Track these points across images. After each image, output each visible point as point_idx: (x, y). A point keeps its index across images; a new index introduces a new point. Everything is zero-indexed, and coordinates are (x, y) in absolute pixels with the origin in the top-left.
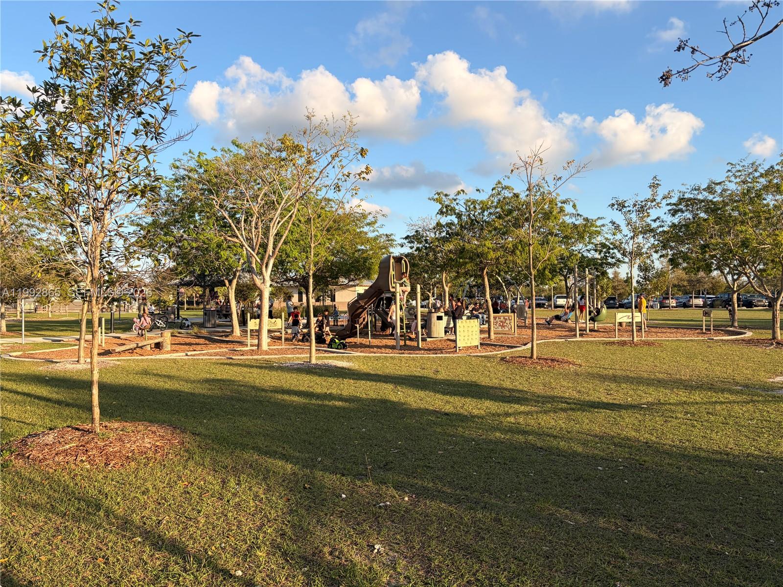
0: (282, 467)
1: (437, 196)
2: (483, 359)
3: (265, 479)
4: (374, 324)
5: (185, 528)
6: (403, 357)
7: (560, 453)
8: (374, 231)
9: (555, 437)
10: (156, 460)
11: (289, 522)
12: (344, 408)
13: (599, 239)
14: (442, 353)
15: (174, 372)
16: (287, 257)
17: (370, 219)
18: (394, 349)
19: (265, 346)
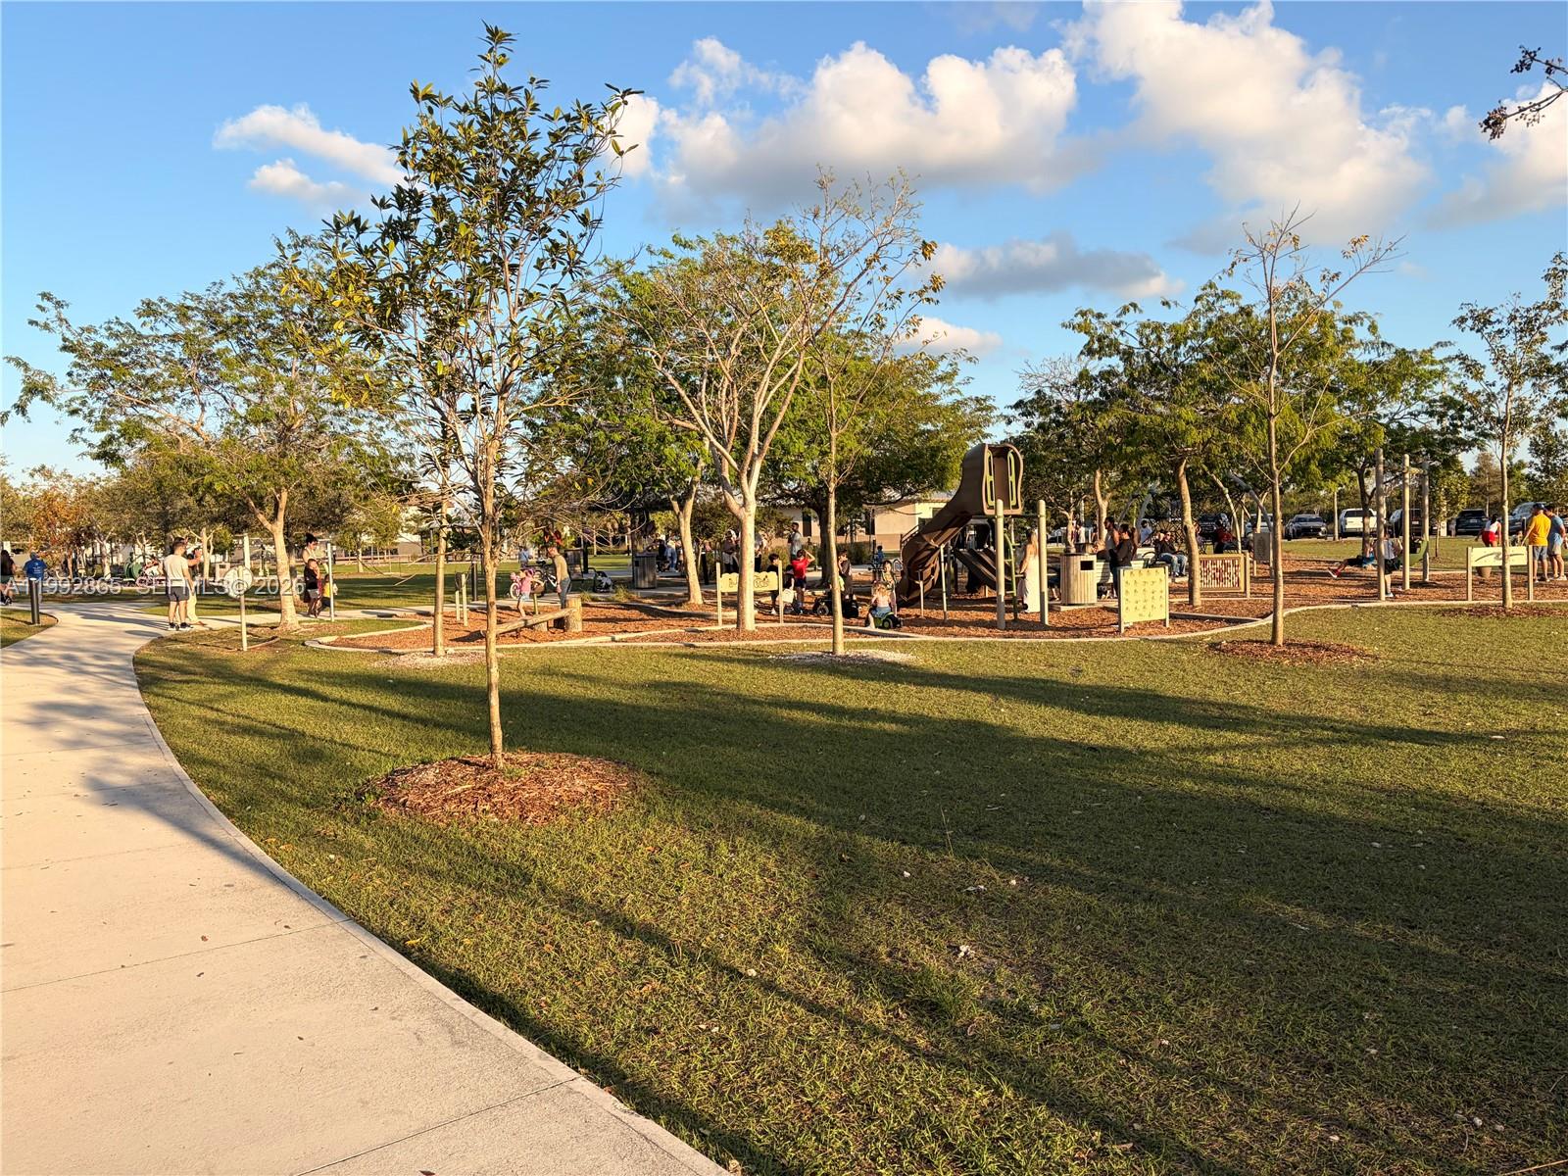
0: (802, 828)
1: (1079, 319)
2: (1174, 646)
3: (775, 844)
4: (953, 577)
5: (662, 911)
6: (1012, 643)
7: (1302, 817)
8: (951, 392)
9: (1298, 790)
10: (597, 812)
11: (819, 908)
12: (901, 735)
13: (1440, 389)
14: (1091, 635)
15: (597, 671)
16: (784, 454)
17: (943, 367)
18: (993, 628)
19: (750, 624)
